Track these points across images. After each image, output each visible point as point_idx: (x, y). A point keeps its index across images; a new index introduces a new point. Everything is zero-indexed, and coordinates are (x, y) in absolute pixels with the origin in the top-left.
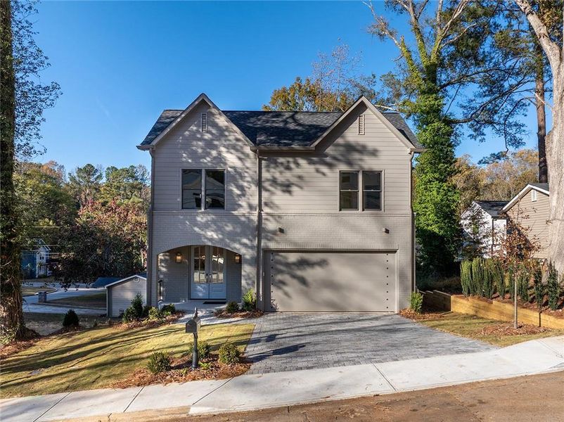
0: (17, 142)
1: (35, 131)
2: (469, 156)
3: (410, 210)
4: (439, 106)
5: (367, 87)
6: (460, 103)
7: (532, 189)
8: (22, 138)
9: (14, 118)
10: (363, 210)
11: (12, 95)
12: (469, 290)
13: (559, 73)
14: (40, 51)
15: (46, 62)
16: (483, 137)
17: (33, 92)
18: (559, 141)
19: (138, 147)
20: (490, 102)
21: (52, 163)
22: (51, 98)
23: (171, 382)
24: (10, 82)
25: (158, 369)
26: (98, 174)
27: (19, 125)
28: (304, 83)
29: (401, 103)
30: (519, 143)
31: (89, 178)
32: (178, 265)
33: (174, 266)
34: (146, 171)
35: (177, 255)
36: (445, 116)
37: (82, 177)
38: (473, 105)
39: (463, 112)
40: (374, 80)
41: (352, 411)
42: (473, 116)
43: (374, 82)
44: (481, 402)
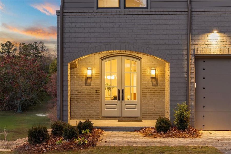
31: (9, 50)
32: (89, 80)
33: (84, 81)
34: (44, 46)
35: (88, 69)
37: (4, 50)
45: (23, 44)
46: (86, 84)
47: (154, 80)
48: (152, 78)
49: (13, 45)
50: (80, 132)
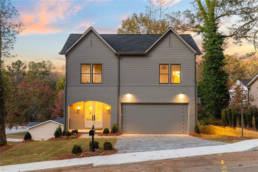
4: (215, 28)
6: (227, 26)
10: (171, 84)
14: (14, 8)
16: (241, 43)
19: (59, 53)
23: (83, 157)
28: (139, 16)
31: (19, 68)
32: (79, 111)
33: (76, 112)
34: (51, 64)
35: (78, 106)
36: (219, 34)
37: (15, 68)
38: (235, 27)
39: (229, 31)
40: (180, 15)
41: (161, 163)
42: (235, 33)
43: (180, 16)
44: (215, 159)
45: (32, 62)
46: (77, 113)
47: (108, 111)
48: (108, 110)
49: (23, 64)
50: (73, 134)
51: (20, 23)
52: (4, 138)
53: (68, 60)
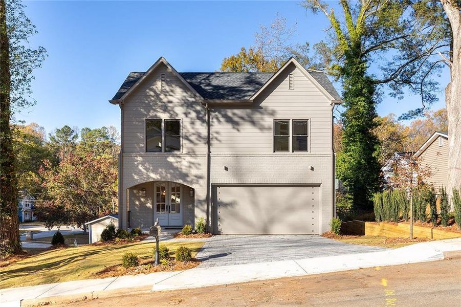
0: (12, 95)
1: (26, 86)
2: (394, 115)
3: (332, 150)
4: (362, 68)
5: (301, 54)
6: (381, 65)
7: (440, 136)
8: (16, 92)
9: (10, 76)
10: (293, 152)
11: (7, 57)
12: (381, 217)
13: (458, 34)
14: (29, 21)
15: (34, 29)
16: (401, 95)
17: (24, 54)
18: (457, 91)
19: (110, 102)
20: (407, 64)
21: (33, 124)
22: (39, 59)
23: (139, 273)
24: (5, 46)
25: (129, 265)
26: (74, 134)
27: (14, 82)
28: (248, 53)
29: (330, 67)
30: (432, 99)
31: (66, 138)
36: (368, 78)
37: (61, 137)
38: (393, 67)
39: (384, 74)
40: (308, 48)
41: (273, 284)
42: (392, 77)
43: (308, 50)
44: (369, 276)
45: (87, 129)
48: (191, 197)
49: (73, 131)
50: (132, 235)
51: (41, 48)
52: (16, 242)
53: (125, 113)
